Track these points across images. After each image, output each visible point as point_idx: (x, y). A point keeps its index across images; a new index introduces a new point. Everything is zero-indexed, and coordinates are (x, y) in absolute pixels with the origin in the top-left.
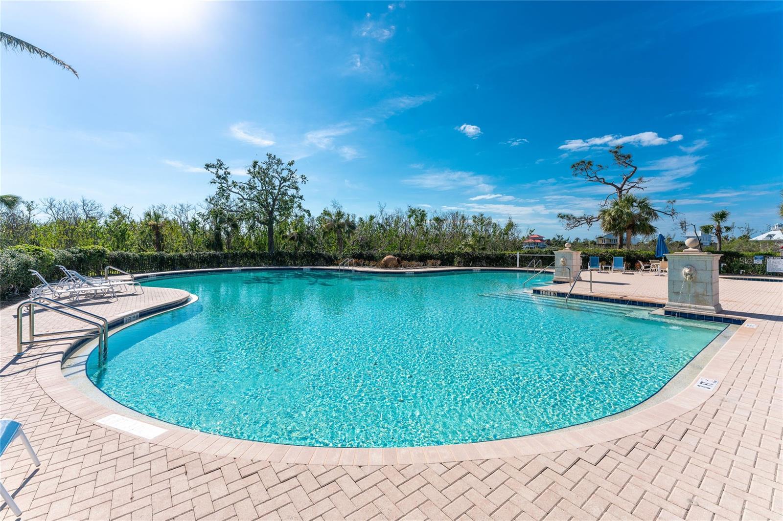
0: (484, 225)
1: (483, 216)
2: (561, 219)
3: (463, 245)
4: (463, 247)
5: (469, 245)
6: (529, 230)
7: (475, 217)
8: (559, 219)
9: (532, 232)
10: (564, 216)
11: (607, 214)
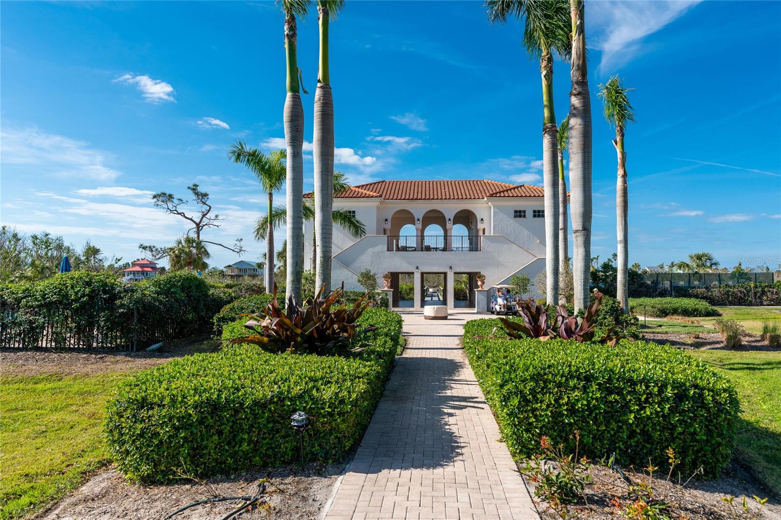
0: (51, 249)
1: (49, 236)
2: (143, 250)
3: (17, 277)
4: (17, 279)
5: (26, 277)
6: (115, 259)
7: (35, 237)
8: (141, 249)
9: (119, 260)
10: (146, 247)
11: (172, 251)
